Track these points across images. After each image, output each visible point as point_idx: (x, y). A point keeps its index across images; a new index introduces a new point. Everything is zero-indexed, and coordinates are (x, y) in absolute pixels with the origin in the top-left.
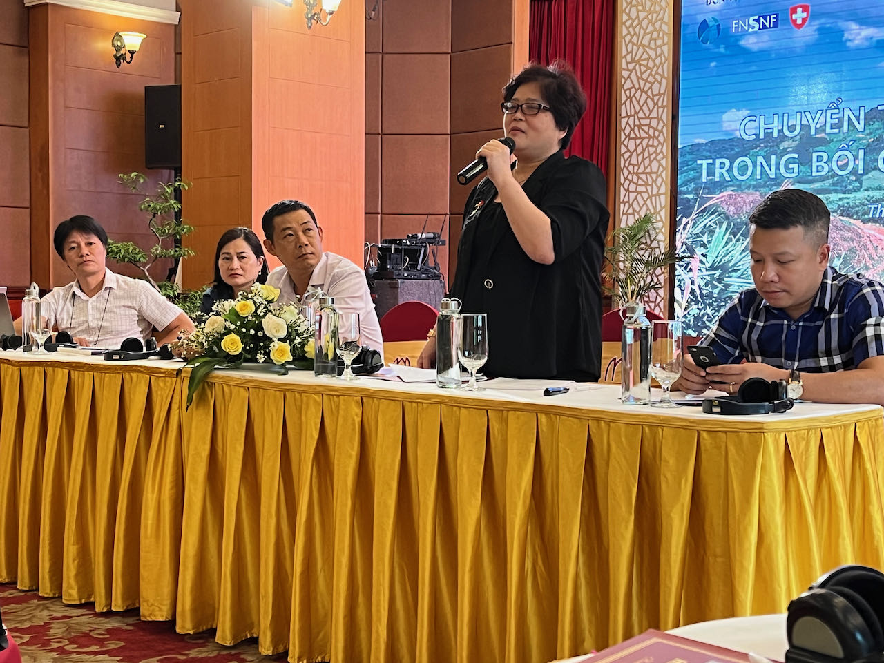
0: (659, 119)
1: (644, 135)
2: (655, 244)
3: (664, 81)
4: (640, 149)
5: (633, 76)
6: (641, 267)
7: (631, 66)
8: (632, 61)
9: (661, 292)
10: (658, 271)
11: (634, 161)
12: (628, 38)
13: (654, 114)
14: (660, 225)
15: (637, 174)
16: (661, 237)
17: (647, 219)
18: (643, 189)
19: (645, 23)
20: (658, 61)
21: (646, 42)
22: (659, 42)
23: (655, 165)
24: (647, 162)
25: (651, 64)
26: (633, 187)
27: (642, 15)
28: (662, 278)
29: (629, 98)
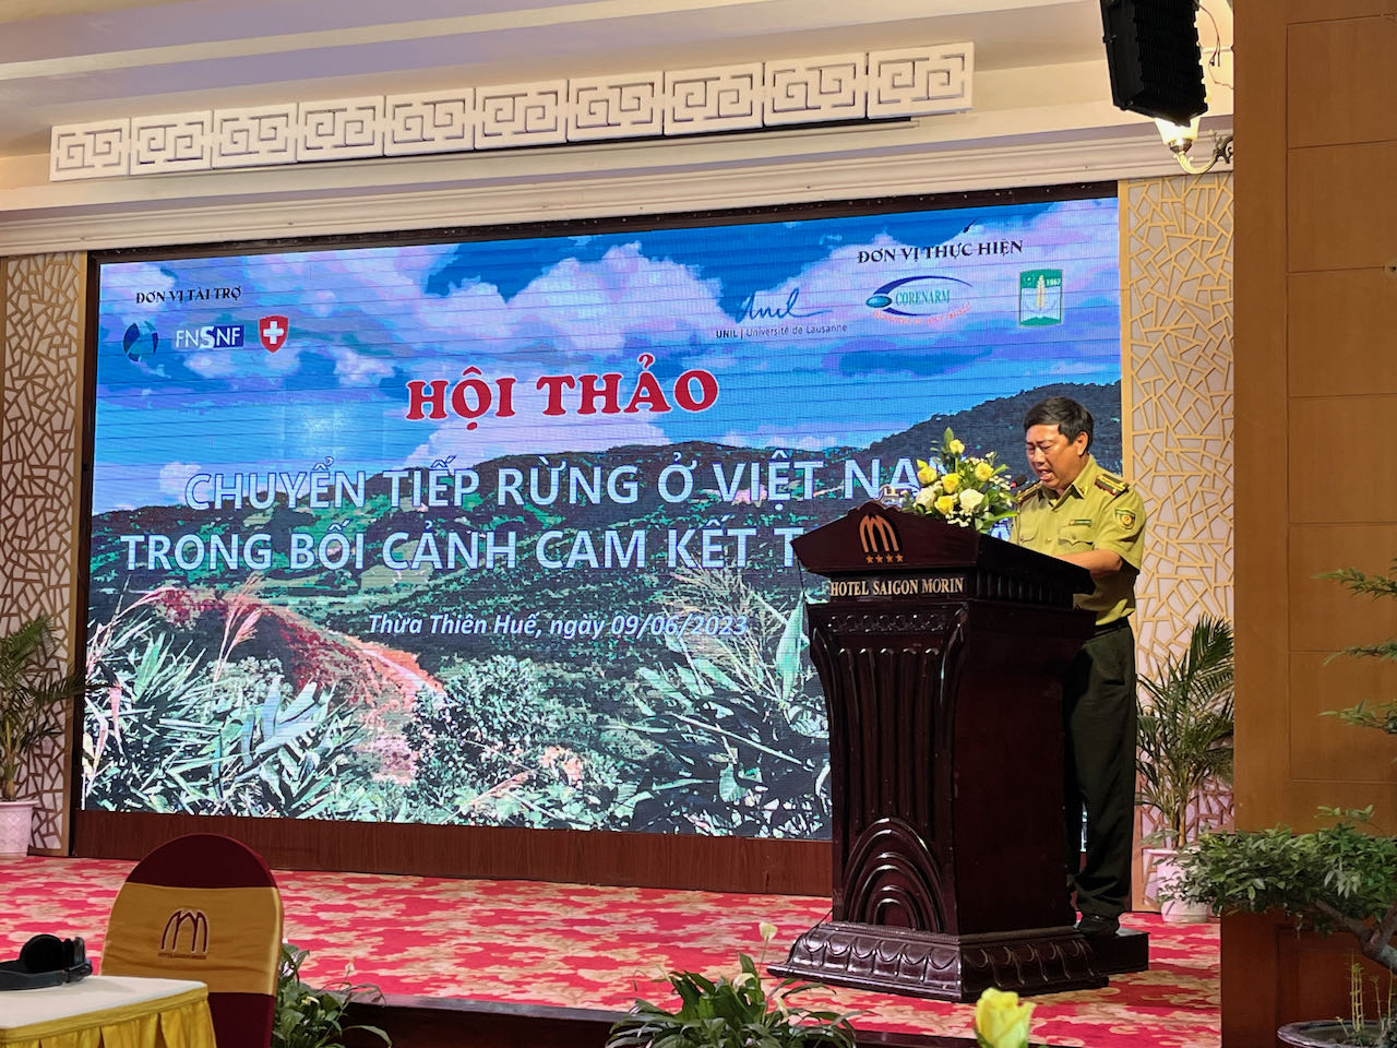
0: (62, 470)
1: (37, 491)
2: (52, 664)
3: (71, 413)
4: (30, 514)
5: (22, 399)
6: (29, 701)
7: (19, 384)
8: (22, 376)
9: (61, 740)
10: (57, 707)
11: (21, 531)
12: (15, 341)
13: (54, 461)
14: (60, 634)
15: (26, 552)
16: (62, 653)
17: (41, 626)
18: (35, 576)
19: (41, 321)
20: (61, 381)
21: (43, 348)
22: (64, 352)
23: (54, 540)
24: (42, 534)
25: (50, 384)
26: (18, 573)
27: (37, 308)
28: (62, 718)
29: (16, 433)
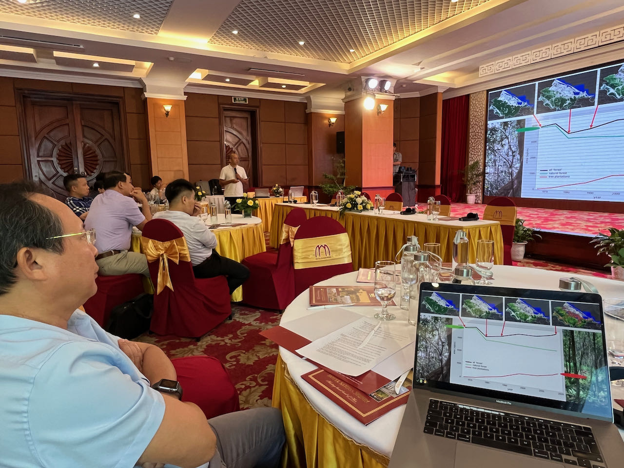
0: (481, 133)
1: (476, 137)
2: (479, 169)
3: (483, 122)
4: (475, 142)
5: (474, 120)
6: (475, 176)
7: (473, 118)
8: (474, 116)
9: (481, 183)
10: (480, 177)
11: (473, 145)
12: (472, 110)
13: (480, 132)
14: (481, 164)
15: (474, 149)
16: (481, 167)
17: (477, 163)
18: (476, 153)
19: (477, 105)
20: (481, 116)
21: (477, 110)
22: (482, 110)
23: (480, 146)
24: (477, 145)
25: (479, 117)
26: (473, 153)
27: (477, 102)
28: (481, 179)
29: (472, 127)
